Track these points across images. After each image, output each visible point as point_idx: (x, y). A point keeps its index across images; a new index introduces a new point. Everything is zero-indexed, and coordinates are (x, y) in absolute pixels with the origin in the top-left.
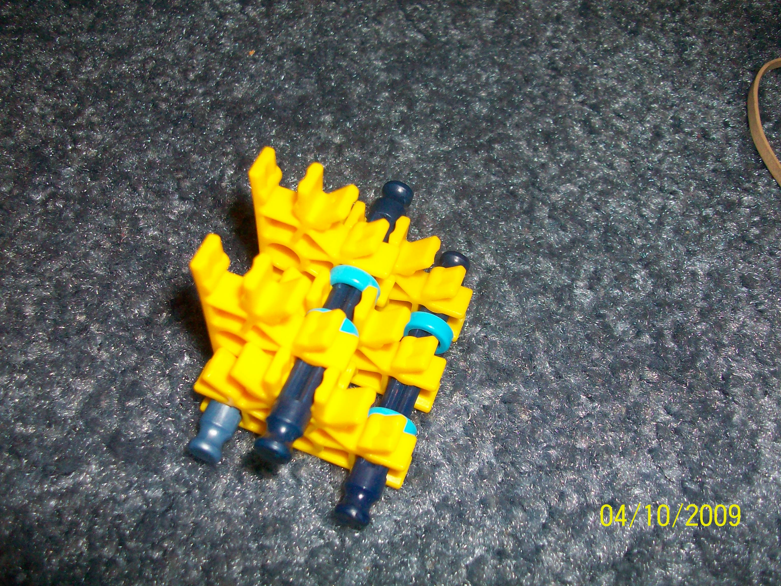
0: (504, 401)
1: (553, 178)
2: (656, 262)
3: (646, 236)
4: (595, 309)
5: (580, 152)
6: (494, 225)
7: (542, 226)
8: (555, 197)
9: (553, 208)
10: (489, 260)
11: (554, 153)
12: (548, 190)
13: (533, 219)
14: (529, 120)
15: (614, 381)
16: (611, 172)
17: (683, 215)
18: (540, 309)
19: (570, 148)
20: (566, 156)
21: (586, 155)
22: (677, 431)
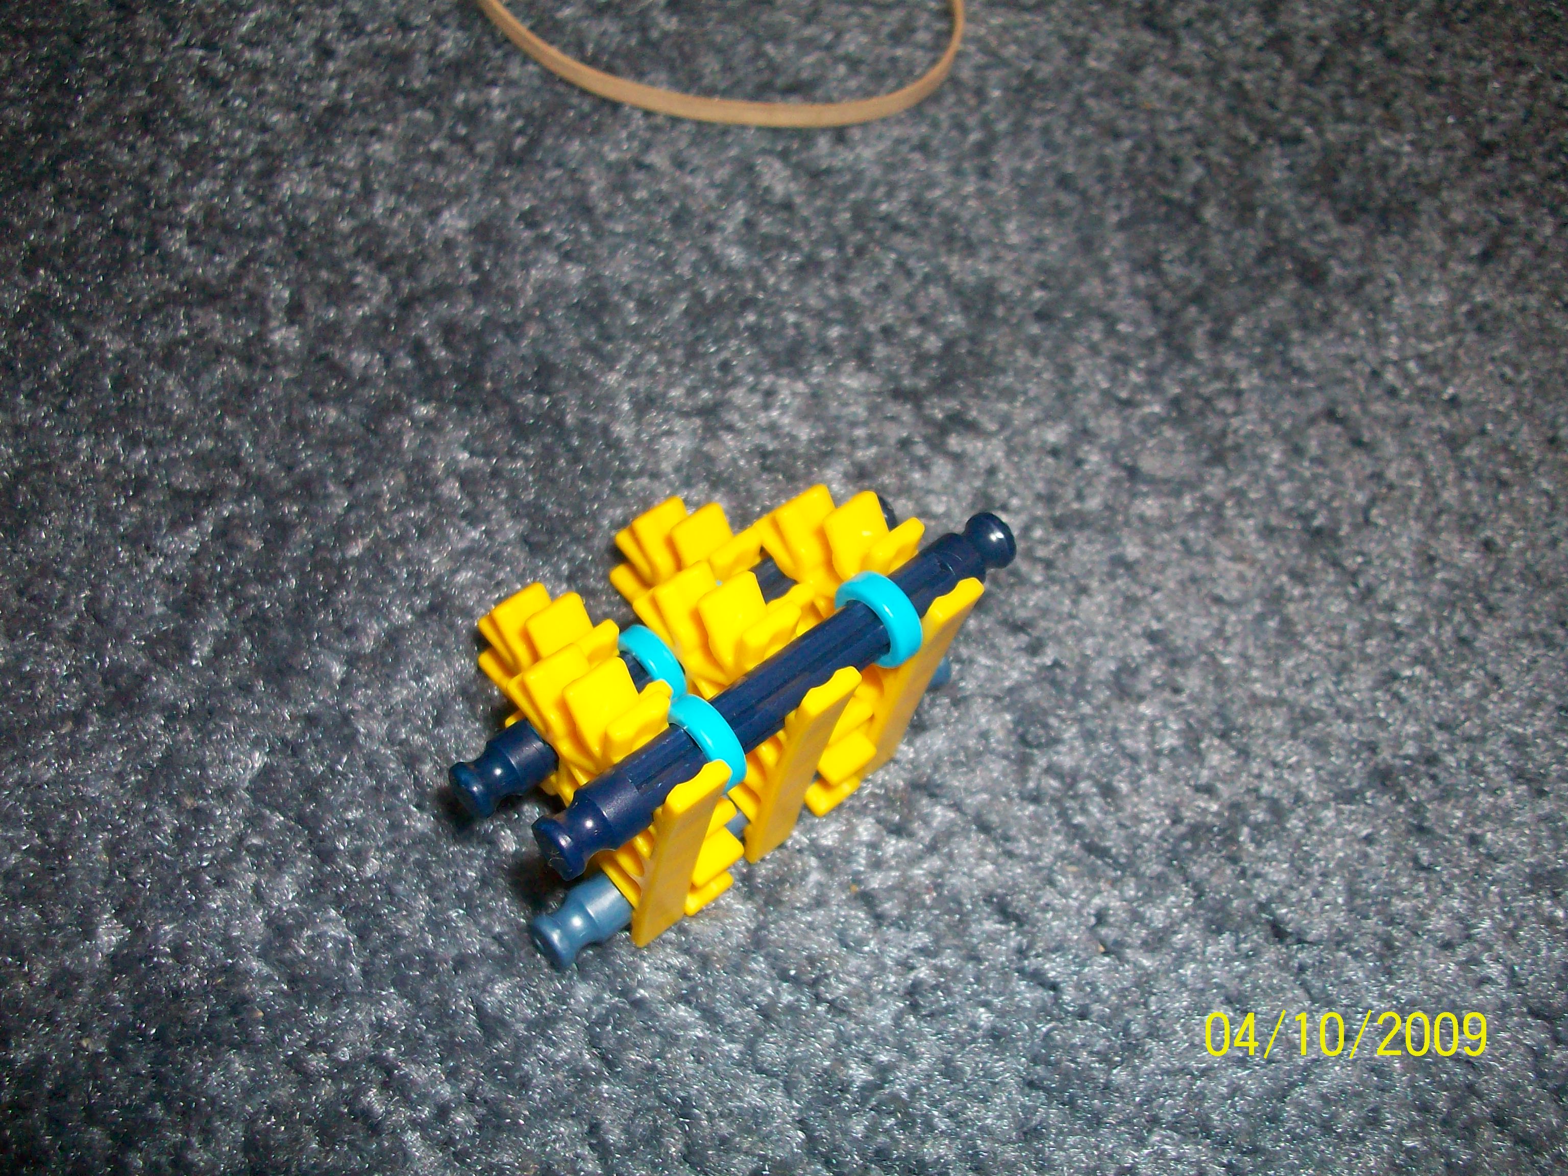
0: (216, 535)
1: (174, 182)
2: (381, 246)
3: (352, 214)
4: (311, 351)
5: (206, 125)
6: (106, 290)
7: (184, 263)
8: (188, 210)
9: (192, 226)
10: (114, 345)
11: (161, 141)
12: (174, 203)
13: (165, 257)
14: (105, 107)
15: (375, 442)
16: (267, 137)
17: (404, 160)
18: (224, 383)
19: (189, 126)
20: (185, 140)
21: (218, 123)
22: (496, 473)
